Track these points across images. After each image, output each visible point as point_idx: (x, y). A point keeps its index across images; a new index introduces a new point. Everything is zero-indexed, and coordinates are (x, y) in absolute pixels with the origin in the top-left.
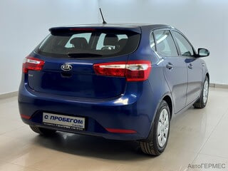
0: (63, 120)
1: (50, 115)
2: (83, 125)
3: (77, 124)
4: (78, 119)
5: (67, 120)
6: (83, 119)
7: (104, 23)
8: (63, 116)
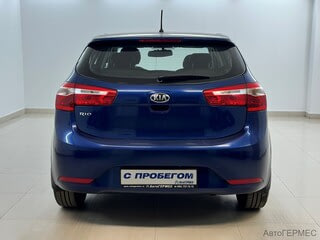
0: (159, 176)
1: (133, 172)
2: (194, 181)
3: (184, 180)
4: (185, 172)
5: (166, 176)
6: (194, 172)
7: (161, 31)
8: (157, 172)
